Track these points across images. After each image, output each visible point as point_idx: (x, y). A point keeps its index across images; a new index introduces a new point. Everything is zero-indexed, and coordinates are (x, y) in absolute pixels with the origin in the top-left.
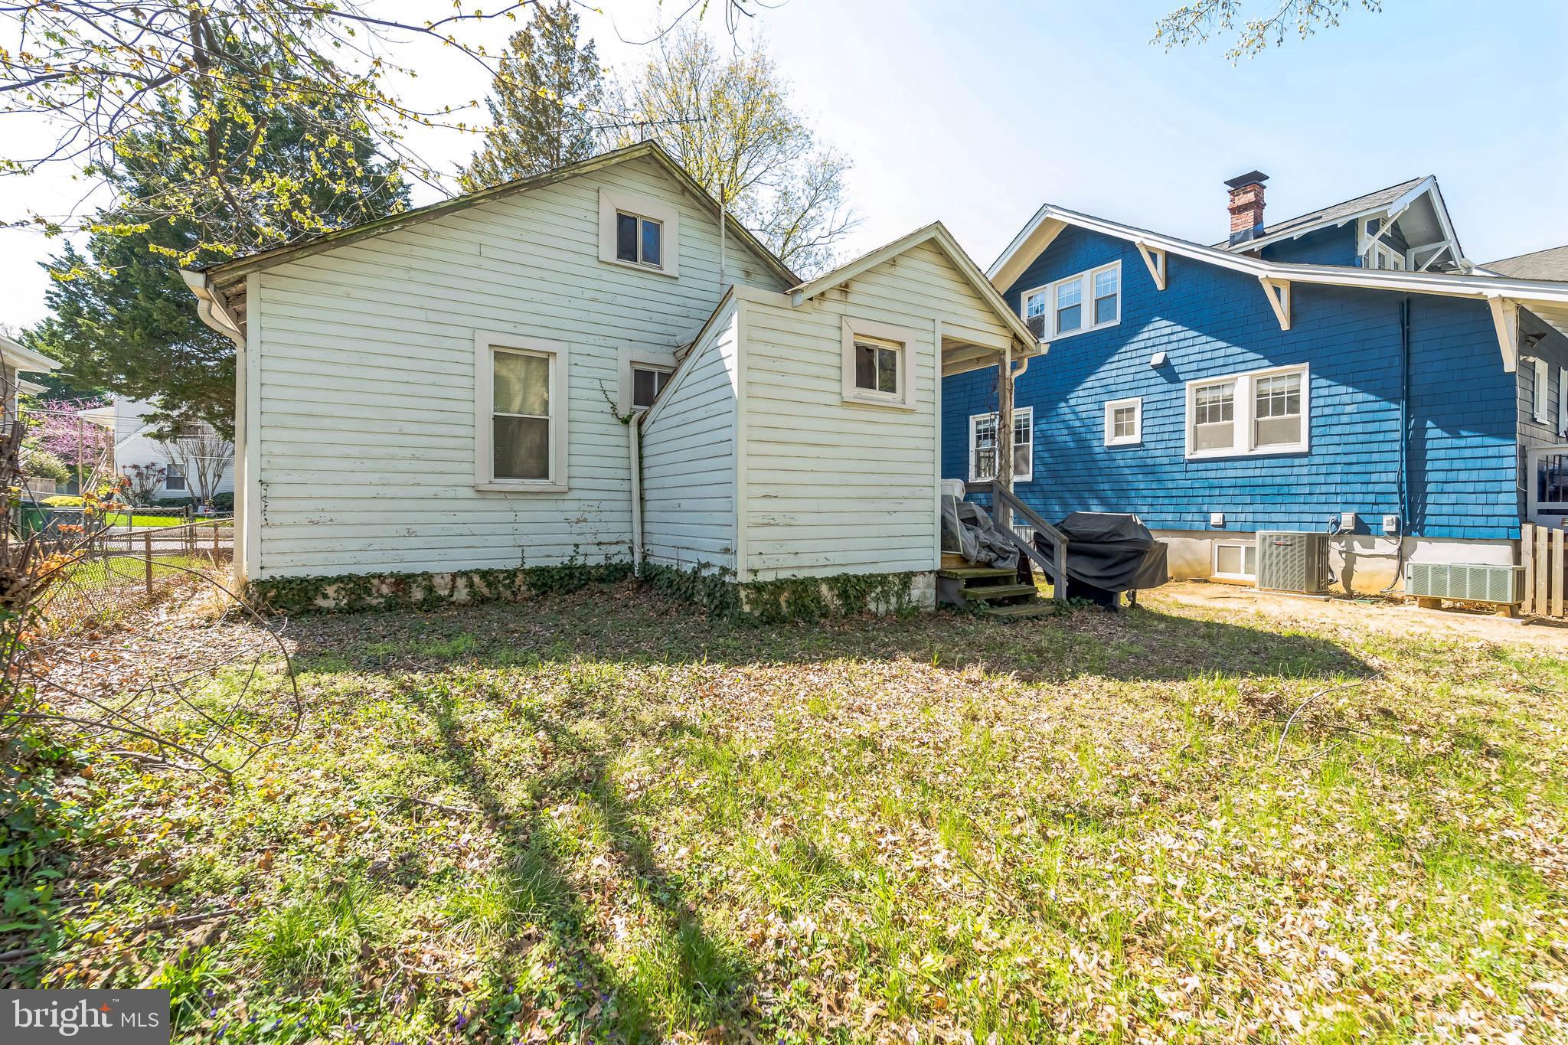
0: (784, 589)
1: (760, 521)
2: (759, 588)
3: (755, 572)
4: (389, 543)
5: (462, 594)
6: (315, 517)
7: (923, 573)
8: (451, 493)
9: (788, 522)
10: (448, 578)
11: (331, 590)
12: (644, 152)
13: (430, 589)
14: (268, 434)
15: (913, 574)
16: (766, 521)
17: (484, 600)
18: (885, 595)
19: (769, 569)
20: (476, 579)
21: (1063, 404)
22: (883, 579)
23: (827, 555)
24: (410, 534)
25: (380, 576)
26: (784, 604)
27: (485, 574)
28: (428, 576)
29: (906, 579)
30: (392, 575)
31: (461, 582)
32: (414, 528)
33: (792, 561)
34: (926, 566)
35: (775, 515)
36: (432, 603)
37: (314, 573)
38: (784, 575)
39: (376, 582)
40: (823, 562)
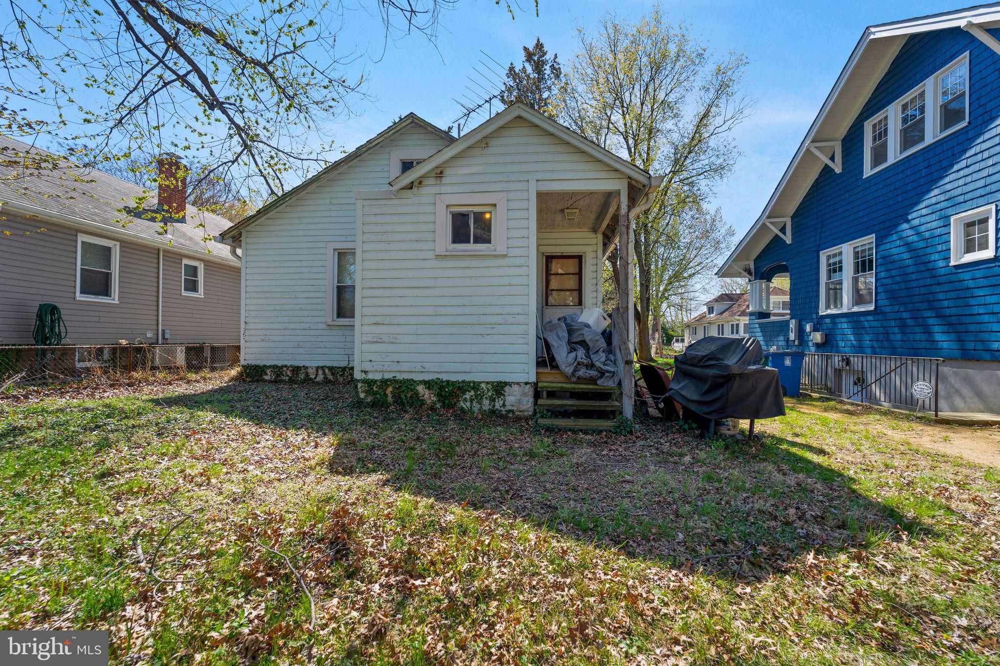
0: (388, 386)
1: (370, 339)
2: (370, 383)
3: (366, 372)
4: (291, 351)
5: (320, 378)
6: (263, 338)
7: (518, 384)
8: (316, 327)
9: (393, 340)
10: (315, 369)
11: (268, 371)
12: (410, 121)
13: (307, 374)
14: (248, 301)
15: (506, 384)
16: (375, 340)
17: (330, 381)
18: (479, 398)
19: (376, 371)
20: (327, 371)
21: (905, 226)
22: (475, 386)
23: (424, 365)
24: (299, 347)
25: (286, 366)
26: (390, 395)
27: (331, 369)
28: (306, 368)
29: (499, 388)
30: (291, 366)
31: (320, 372)
32: (301, 344)
33: (395, 367)
34: (522, 378)
35: (382, 336)
36: (308, 380)
37: (261, 363)
38: (388, 376)
39: (285, 369)
40: (419, 369)
